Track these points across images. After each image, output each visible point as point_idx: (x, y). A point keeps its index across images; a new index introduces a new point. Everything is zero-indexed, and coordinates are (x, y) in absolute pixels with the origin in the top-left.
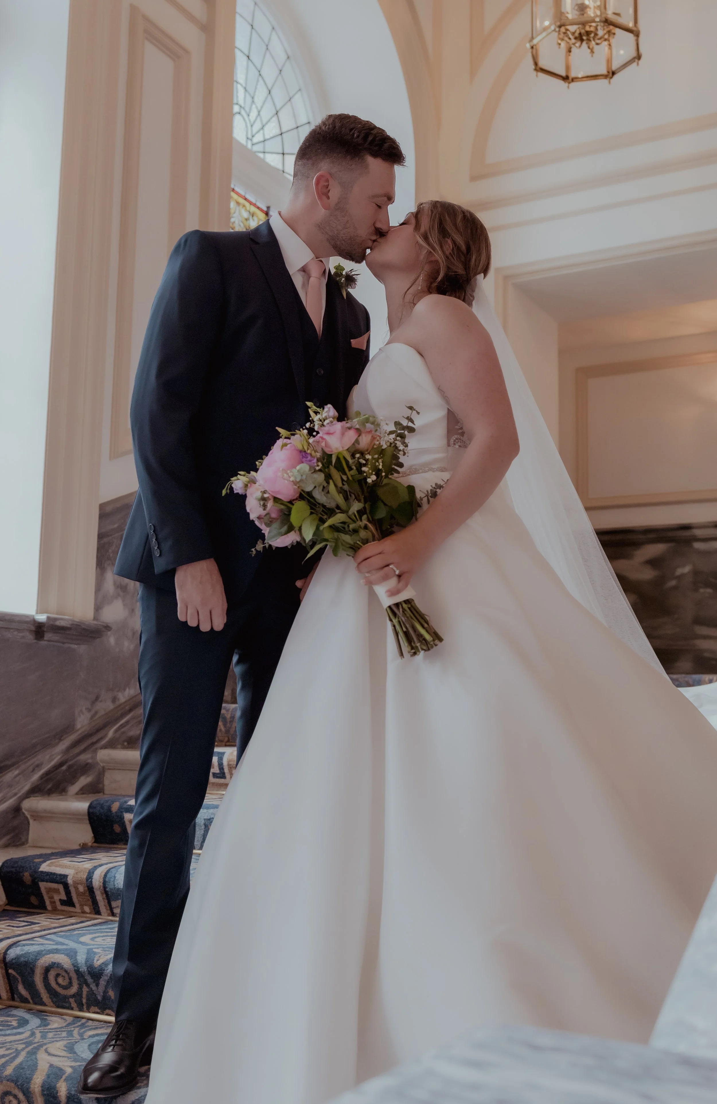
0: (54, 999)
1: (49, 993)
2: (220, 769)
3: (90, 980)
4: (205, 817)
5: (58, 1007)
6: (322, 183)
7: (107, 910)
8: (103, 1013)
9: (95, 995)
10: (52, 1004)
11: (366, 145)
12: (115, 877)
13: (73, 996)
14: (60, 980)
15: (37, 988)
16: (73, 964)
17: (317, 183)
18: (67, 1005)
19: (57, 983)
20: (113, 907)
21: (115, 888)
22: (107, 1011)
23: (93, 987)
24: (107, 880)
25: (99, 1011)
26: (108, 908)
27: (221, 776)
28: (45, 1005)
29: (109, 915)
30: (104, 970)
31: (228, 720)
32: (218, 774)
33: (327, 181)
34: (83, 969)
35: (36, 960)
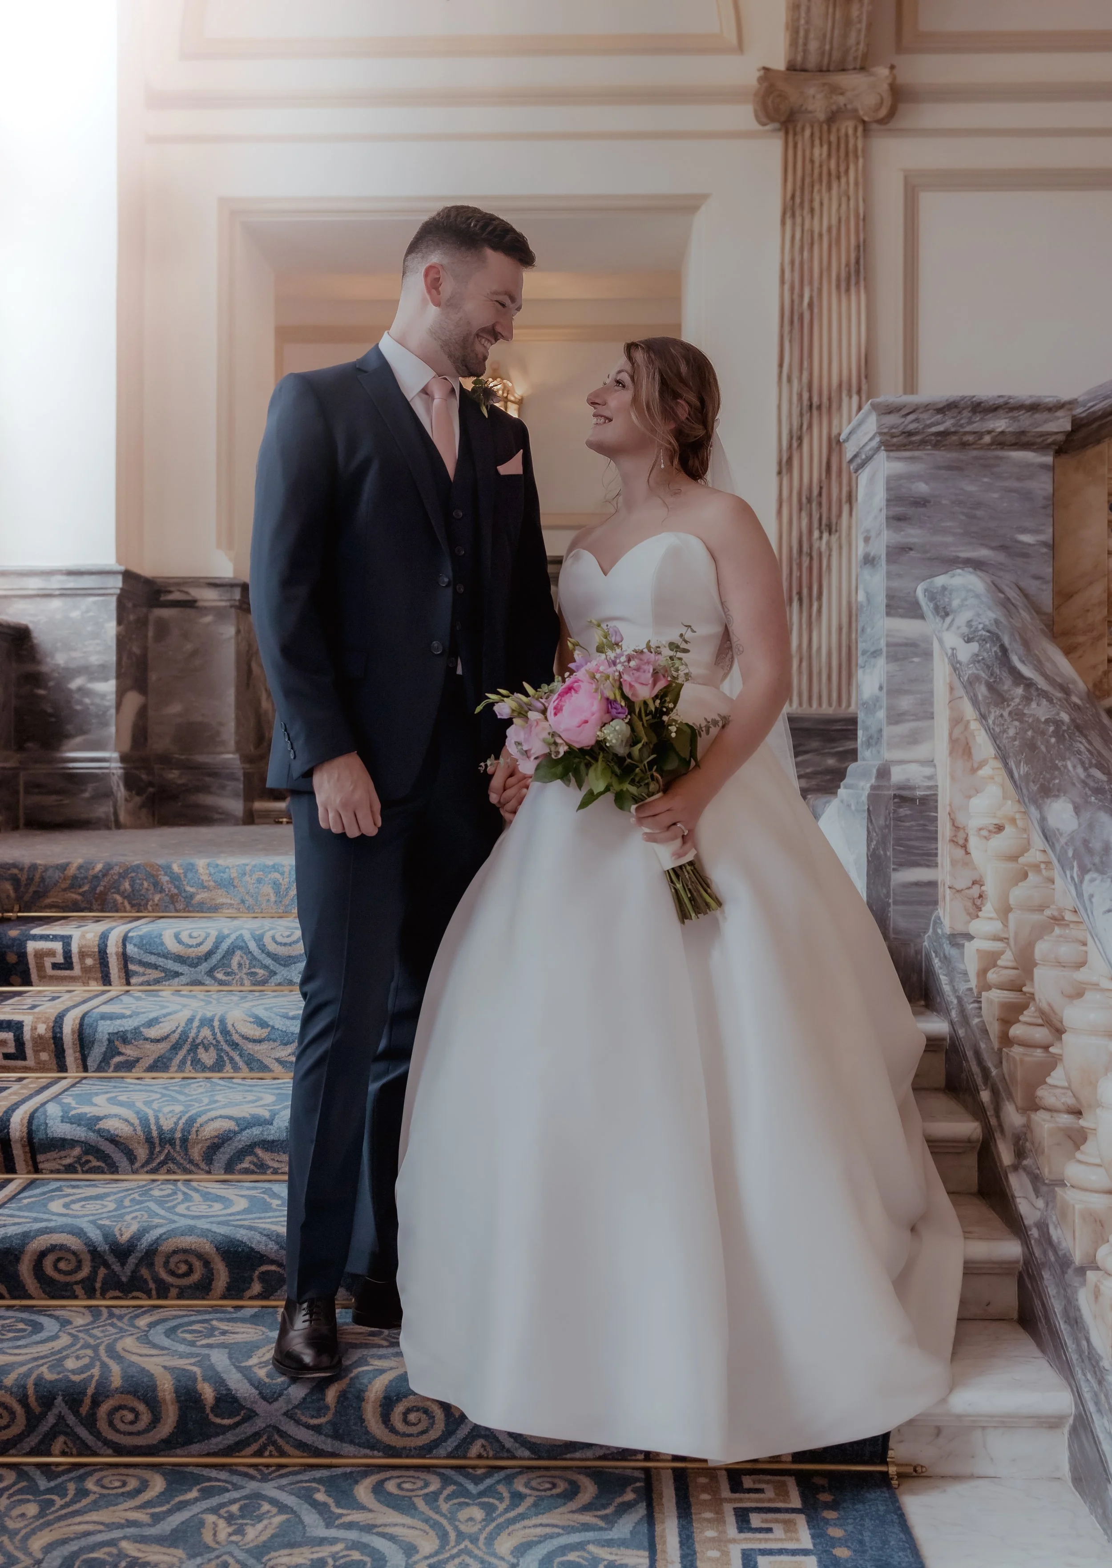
0: (47, 1289)
1: (39, 1281)
2: (65, 958)
3: (111, 1259)
4: (110, 1031)
5: (53, 1298)
6: (432, 275)
7: (28, 1165)
8: (127, 1296)
9: (118, 1276)
10: (43, 1295)
11: (484, 236)
12: (46, 1124)
13: (82, 1281)
14: (62, 1265)
15: (22, 1278)
16: (85, 1244)
17: (426, 275)
18: (68, 1294)
19: (60, 1271)
20: (38, 1161)
21: (47, 1138)
22: (135, 1294)
23: (116, 1267)
24: (34, 1128)
25: (120, 1294)
26: (30, 1163)
27: (66, 966)
28: (30, 1297)
29: (29, 1173)
30: (137, 1245)
31: (24, 882)
32: (61, 964)
33: (438, 272)
34: (104, 1247)
35: (24, 1245)
